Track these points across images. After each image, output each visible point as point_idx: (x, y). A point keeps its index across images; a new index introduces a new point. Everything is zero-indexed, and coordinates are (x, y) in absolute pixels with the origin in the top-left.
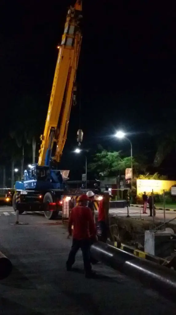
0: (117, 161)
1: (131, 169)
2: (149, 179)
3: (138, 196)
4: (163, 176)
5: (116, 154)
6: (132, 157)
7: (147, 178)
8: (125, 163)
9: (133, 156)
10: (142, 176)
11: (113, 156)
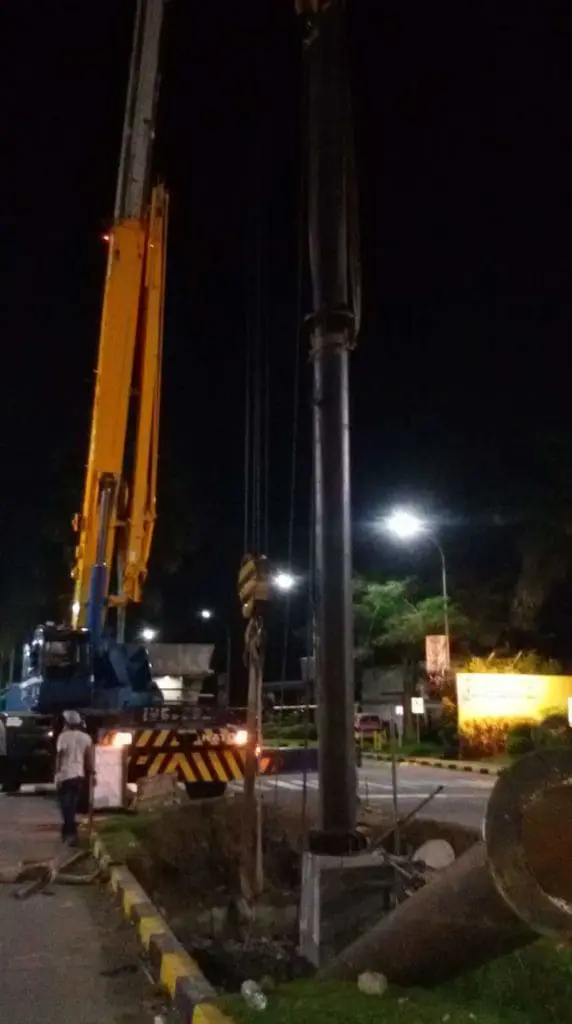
0: (400, 613)
1: (443, 639)
2: (501, 671)
3: (462, 731)
4: (551, 661)
5: (394, 587)
6: (445, 597)
7: (495, 669)
8: (424, 618)
9: (449, 593)
10: (477, 661)
11: (385, 596)
